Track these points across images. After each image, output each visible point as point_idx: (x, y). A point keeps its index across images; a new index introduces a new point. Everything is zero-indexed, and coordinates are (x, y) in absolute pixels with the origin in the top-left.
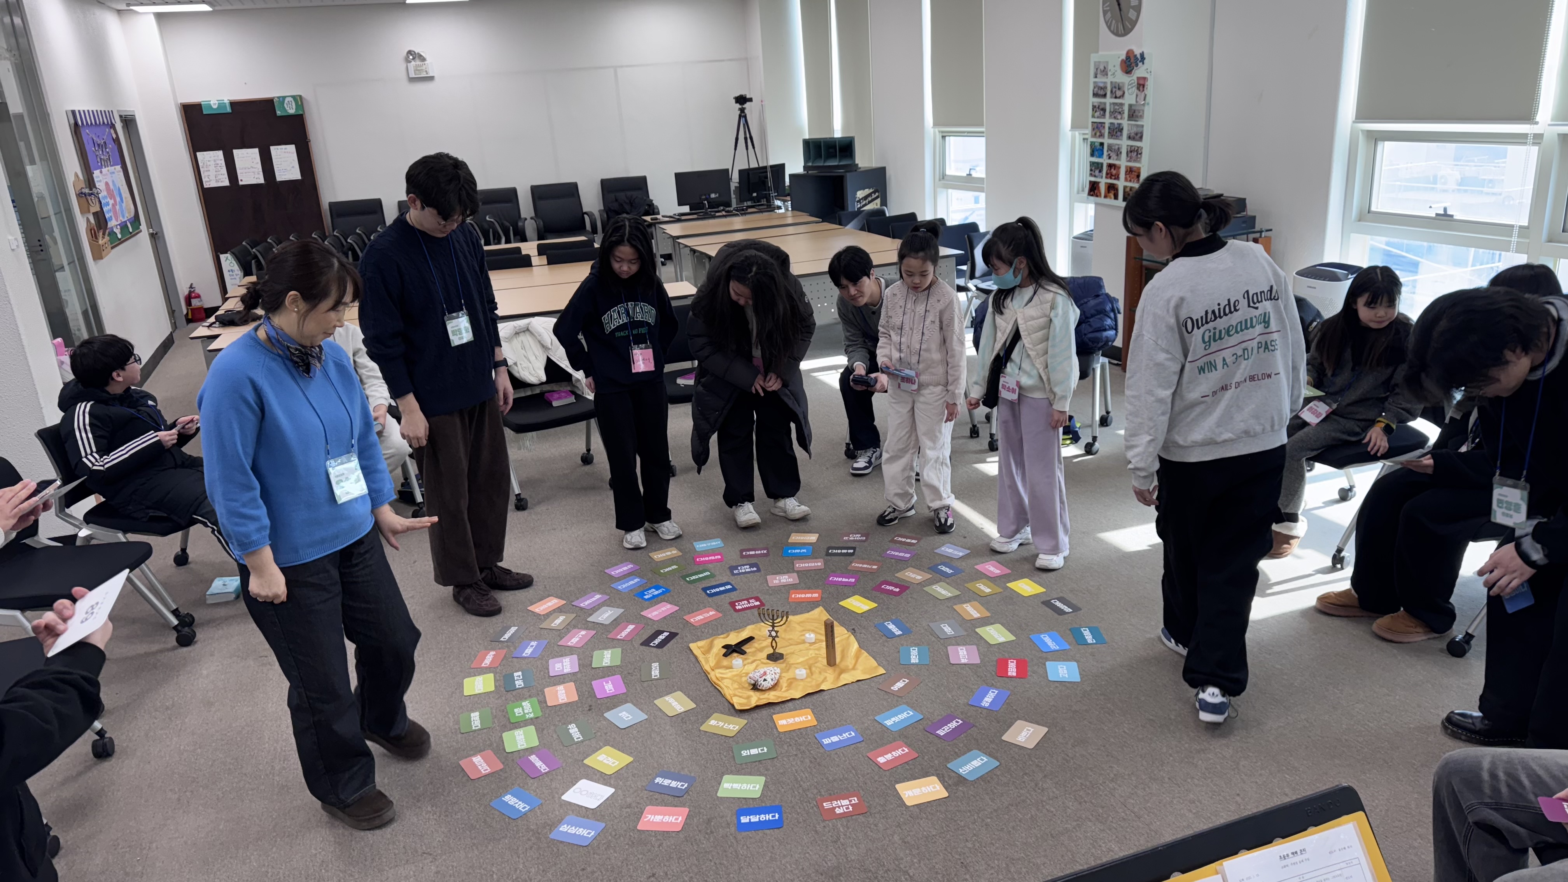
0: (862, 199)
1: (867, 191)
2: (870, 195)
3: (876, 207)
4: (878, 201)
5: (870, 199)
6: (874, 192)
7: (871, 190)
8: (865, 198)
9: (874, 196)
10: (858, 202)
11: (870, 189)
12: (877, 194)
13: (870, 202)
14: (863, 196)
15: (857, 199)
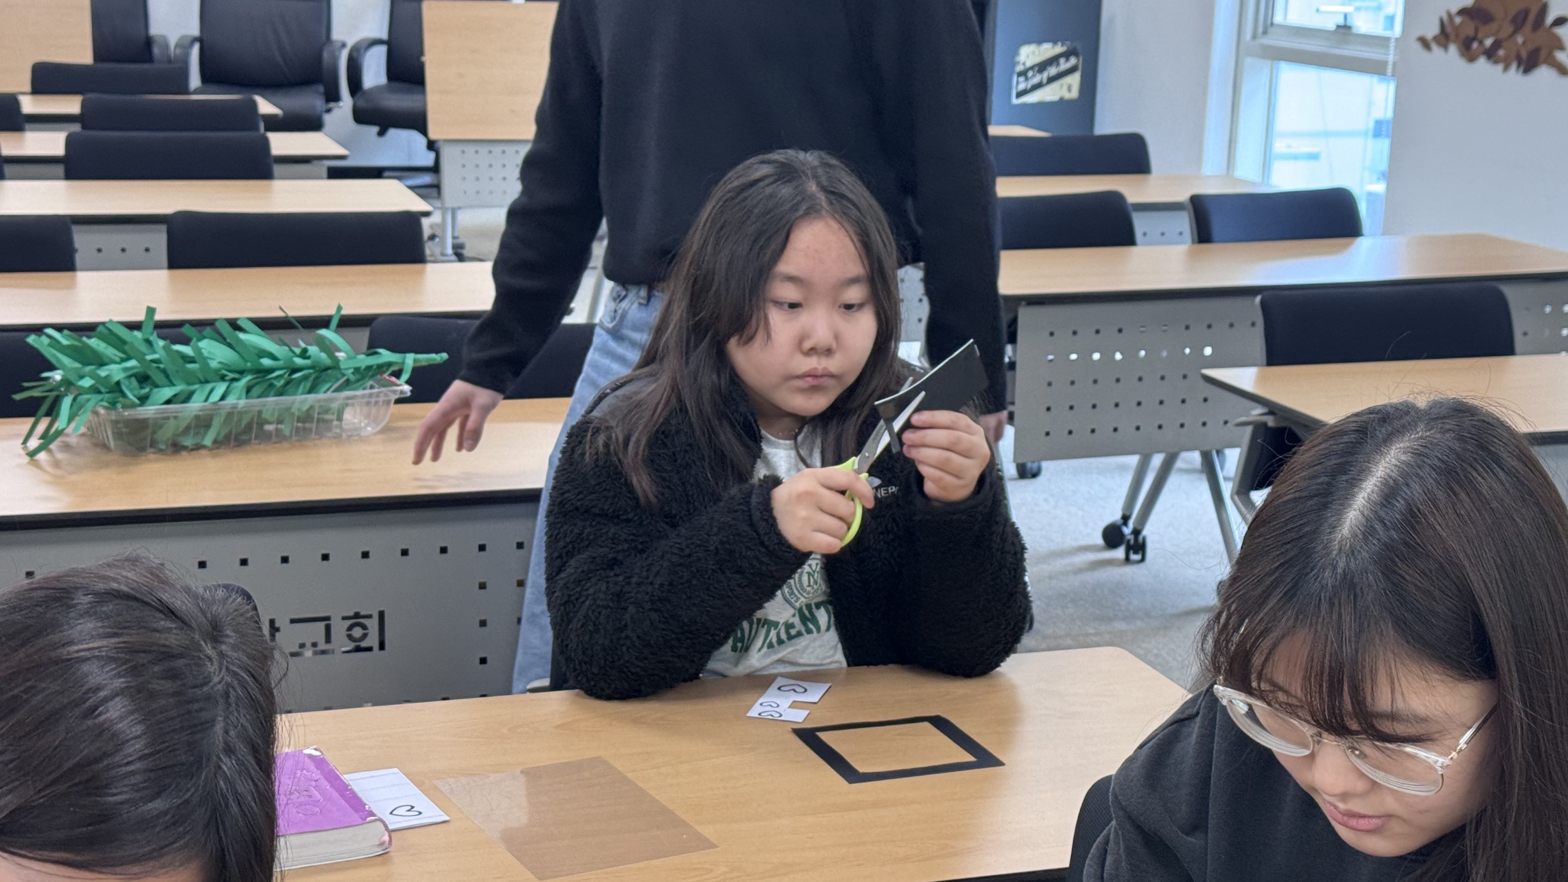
0: (1032, 68)
1: (1048, 50)
2: (1053, 61)
3: (1067, 96)
4: (1075, 80)
5: (1053, 71)
6: (1067, 55)
7: (1059, 49)
8: (1042, 67)
9: (1064, 65)
10: (1020, 74)
11: (1055, 42)
12: (1073, 61)
13: (1051, 80)
14: (1038, 59)
15: (1019, 68)
